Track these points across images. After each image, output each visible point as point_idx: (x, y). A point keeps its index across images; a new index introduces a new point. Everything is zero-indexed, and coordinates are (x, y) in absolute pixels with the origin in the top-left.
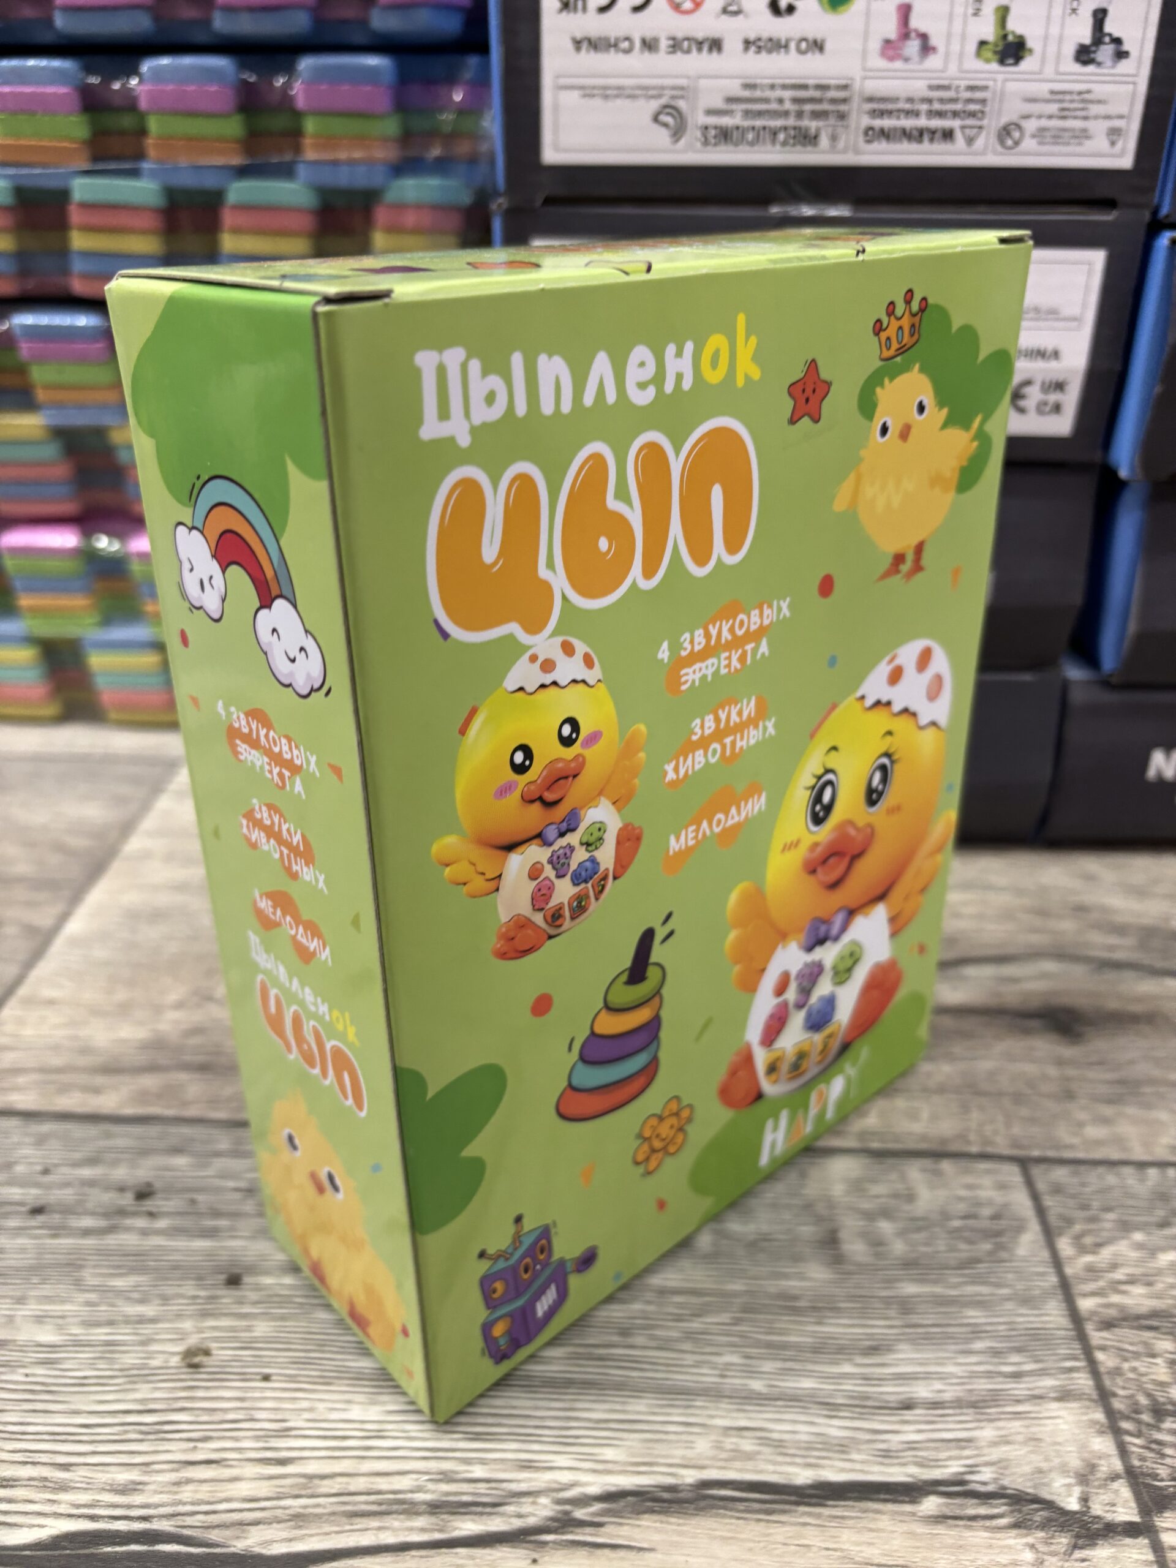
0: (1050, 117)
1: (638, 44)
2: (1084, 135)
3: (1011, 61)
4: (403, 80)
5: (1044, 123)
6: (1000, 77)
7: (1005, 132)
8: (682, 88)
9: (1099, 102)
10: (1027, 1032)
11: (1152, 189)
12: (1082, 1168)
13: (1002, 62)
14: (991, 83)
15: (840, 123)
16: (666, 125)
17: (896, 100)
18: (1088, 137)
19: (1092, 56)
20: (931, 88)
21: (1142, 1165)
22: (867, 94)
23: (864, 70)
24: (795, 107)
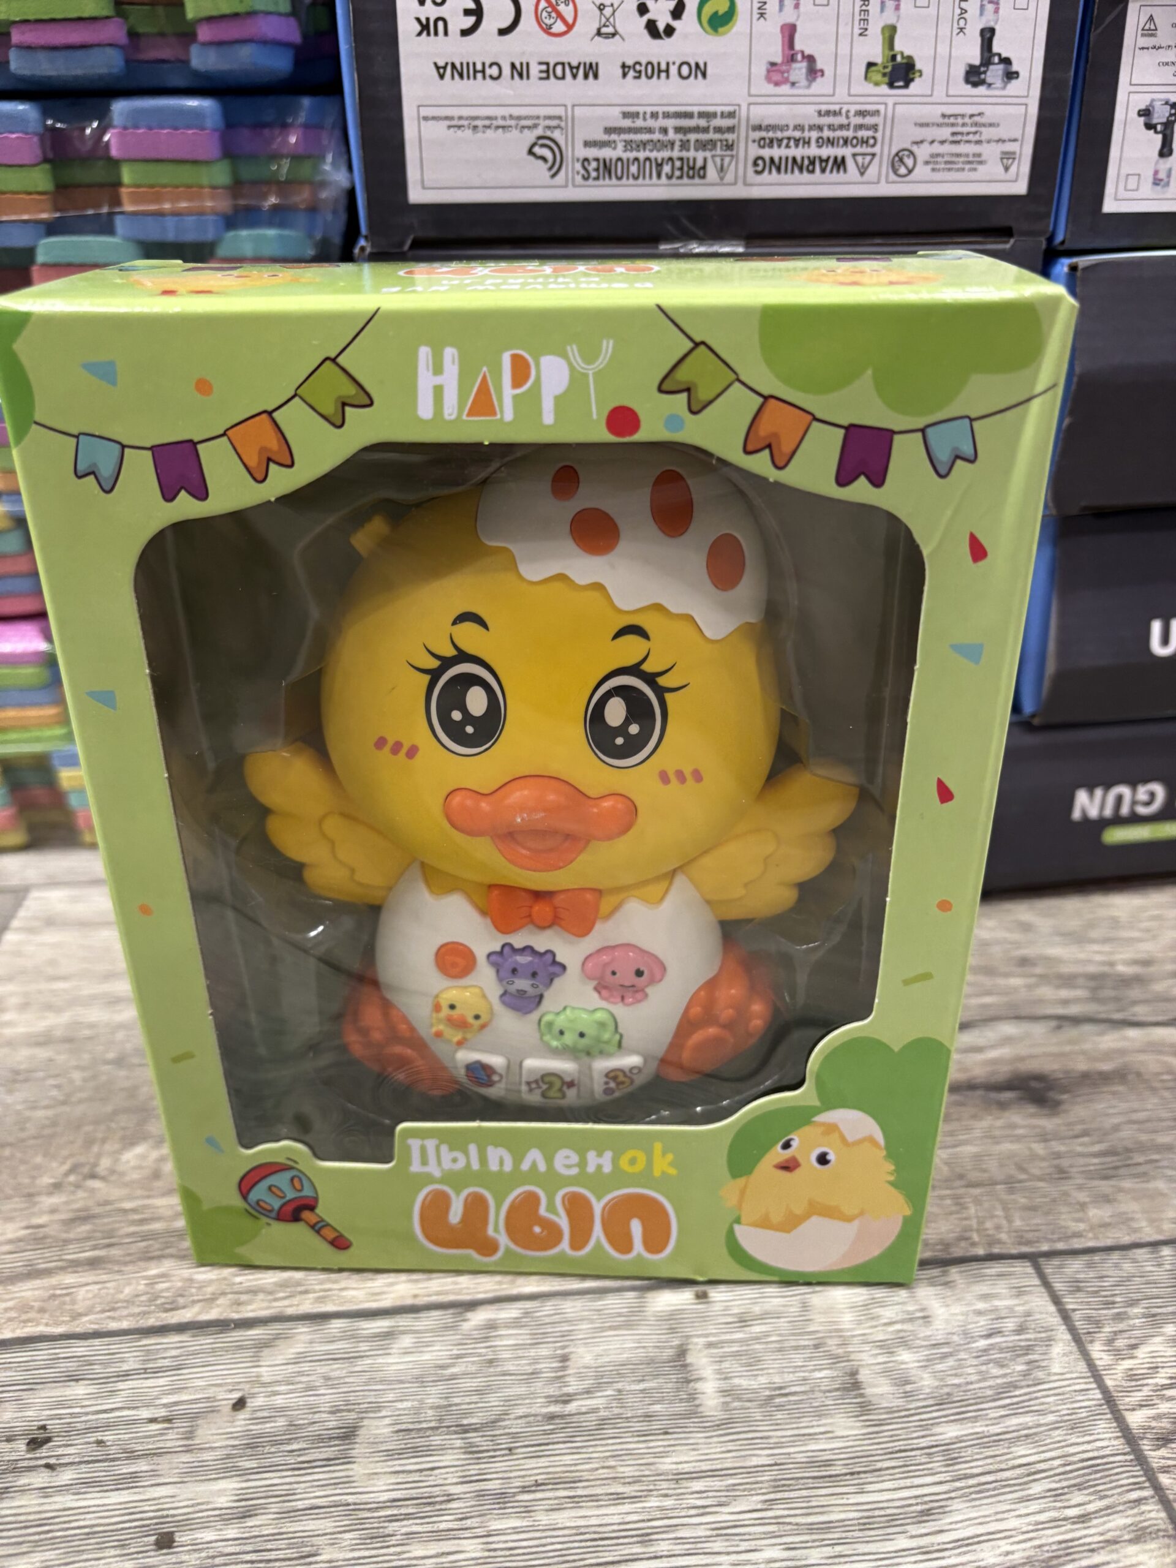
0: (942, 142)
1: (507, 70)
2: (978, 160)
3: (901, 84)
4: (230, 124)
5: (937, 148)
6: (890, 101)
7: (898, 159)
8: (559, 118)
9: (991, 125)
10: (1003, 1106)
11: (1048, 215)
12: (1097, 1258)
13: (891, 85)
14: (882, 108)
15: (729, 153)
16: (544, 159)
17: (783, 128)
18: (981, 163)
19: (983, 76)
20: (819, 113)
21: (1155, 1245)
22: (754, 121)
23: (750, 95)
24: (679, 136)
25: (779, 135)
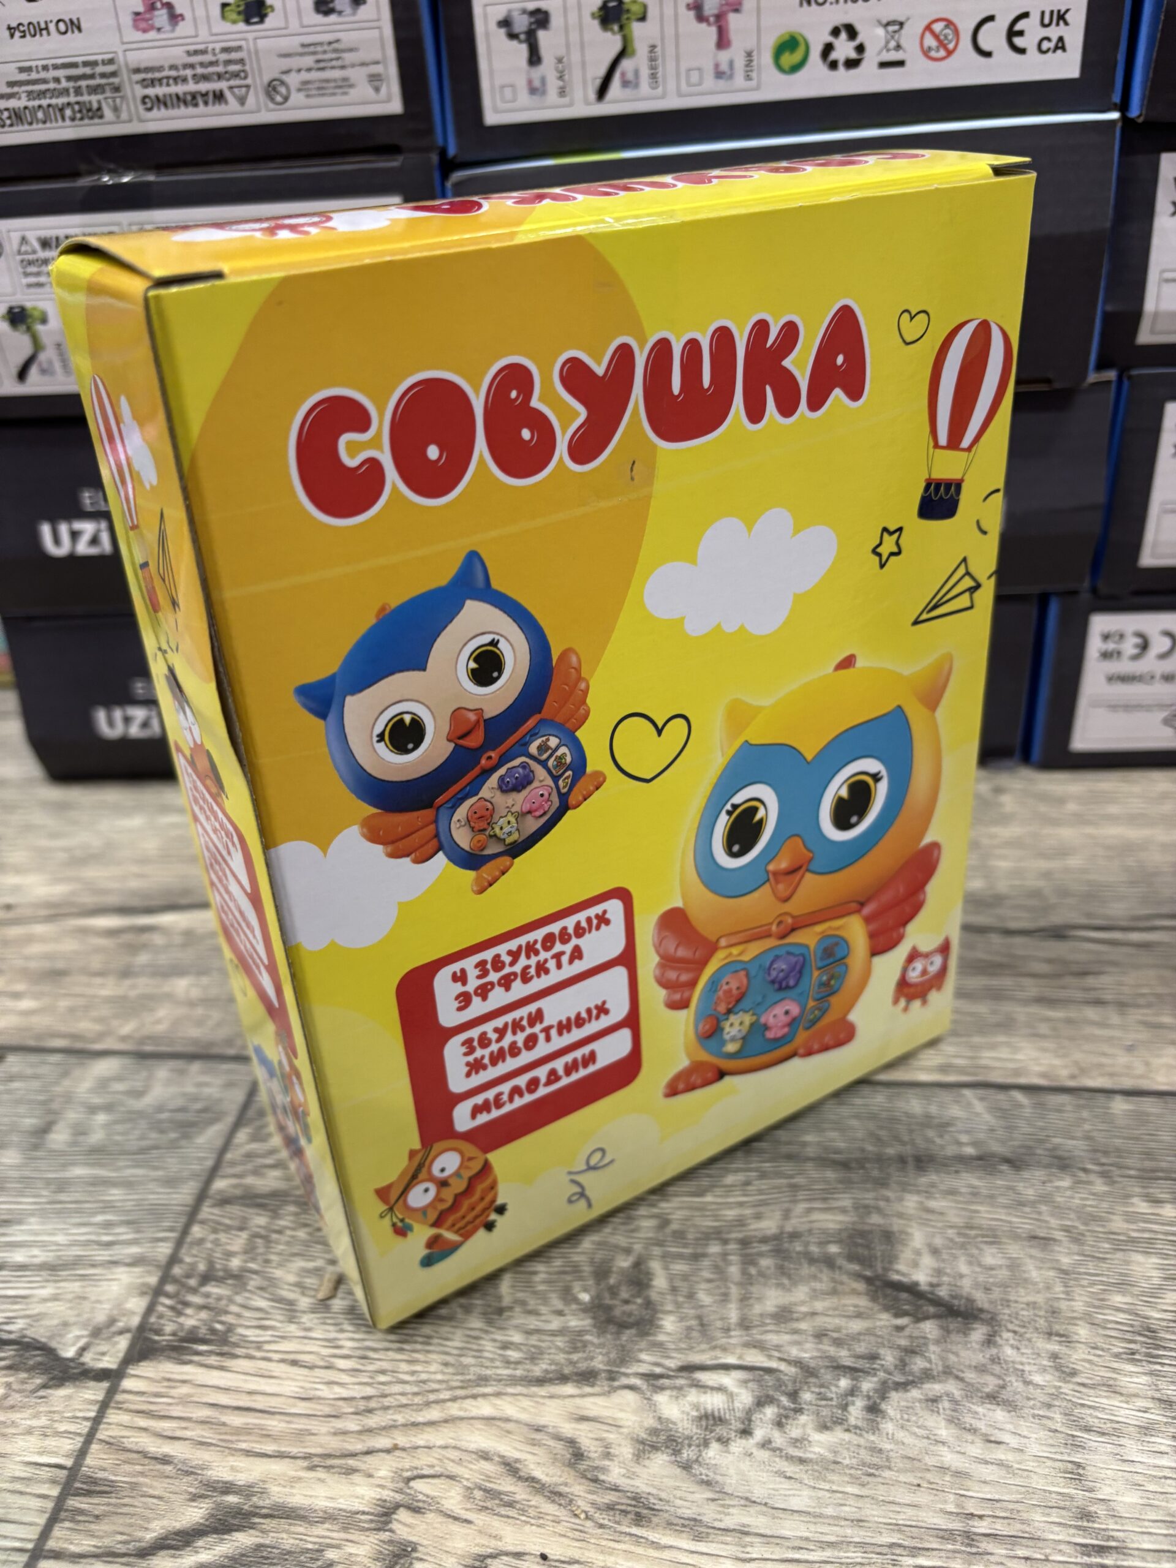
0: (309, 70)
2: (345, 84)
3: (255, 20)
5: (305, 76)
6: (250, 36)
7: (272, 89)
9: (351, 50)
11: (430, 131)
13: (247, 21)
14: (243, 43)
15: (117, 96)
17: (160, 69)
18: (351, 86)
20: (189, 53)
22: (133, 65)
23: (123, 43)
24: (71, 84)
25: (157, 75)
